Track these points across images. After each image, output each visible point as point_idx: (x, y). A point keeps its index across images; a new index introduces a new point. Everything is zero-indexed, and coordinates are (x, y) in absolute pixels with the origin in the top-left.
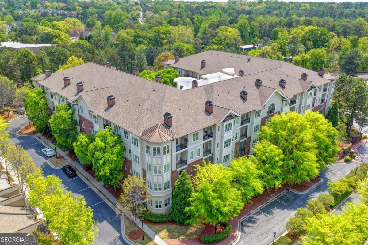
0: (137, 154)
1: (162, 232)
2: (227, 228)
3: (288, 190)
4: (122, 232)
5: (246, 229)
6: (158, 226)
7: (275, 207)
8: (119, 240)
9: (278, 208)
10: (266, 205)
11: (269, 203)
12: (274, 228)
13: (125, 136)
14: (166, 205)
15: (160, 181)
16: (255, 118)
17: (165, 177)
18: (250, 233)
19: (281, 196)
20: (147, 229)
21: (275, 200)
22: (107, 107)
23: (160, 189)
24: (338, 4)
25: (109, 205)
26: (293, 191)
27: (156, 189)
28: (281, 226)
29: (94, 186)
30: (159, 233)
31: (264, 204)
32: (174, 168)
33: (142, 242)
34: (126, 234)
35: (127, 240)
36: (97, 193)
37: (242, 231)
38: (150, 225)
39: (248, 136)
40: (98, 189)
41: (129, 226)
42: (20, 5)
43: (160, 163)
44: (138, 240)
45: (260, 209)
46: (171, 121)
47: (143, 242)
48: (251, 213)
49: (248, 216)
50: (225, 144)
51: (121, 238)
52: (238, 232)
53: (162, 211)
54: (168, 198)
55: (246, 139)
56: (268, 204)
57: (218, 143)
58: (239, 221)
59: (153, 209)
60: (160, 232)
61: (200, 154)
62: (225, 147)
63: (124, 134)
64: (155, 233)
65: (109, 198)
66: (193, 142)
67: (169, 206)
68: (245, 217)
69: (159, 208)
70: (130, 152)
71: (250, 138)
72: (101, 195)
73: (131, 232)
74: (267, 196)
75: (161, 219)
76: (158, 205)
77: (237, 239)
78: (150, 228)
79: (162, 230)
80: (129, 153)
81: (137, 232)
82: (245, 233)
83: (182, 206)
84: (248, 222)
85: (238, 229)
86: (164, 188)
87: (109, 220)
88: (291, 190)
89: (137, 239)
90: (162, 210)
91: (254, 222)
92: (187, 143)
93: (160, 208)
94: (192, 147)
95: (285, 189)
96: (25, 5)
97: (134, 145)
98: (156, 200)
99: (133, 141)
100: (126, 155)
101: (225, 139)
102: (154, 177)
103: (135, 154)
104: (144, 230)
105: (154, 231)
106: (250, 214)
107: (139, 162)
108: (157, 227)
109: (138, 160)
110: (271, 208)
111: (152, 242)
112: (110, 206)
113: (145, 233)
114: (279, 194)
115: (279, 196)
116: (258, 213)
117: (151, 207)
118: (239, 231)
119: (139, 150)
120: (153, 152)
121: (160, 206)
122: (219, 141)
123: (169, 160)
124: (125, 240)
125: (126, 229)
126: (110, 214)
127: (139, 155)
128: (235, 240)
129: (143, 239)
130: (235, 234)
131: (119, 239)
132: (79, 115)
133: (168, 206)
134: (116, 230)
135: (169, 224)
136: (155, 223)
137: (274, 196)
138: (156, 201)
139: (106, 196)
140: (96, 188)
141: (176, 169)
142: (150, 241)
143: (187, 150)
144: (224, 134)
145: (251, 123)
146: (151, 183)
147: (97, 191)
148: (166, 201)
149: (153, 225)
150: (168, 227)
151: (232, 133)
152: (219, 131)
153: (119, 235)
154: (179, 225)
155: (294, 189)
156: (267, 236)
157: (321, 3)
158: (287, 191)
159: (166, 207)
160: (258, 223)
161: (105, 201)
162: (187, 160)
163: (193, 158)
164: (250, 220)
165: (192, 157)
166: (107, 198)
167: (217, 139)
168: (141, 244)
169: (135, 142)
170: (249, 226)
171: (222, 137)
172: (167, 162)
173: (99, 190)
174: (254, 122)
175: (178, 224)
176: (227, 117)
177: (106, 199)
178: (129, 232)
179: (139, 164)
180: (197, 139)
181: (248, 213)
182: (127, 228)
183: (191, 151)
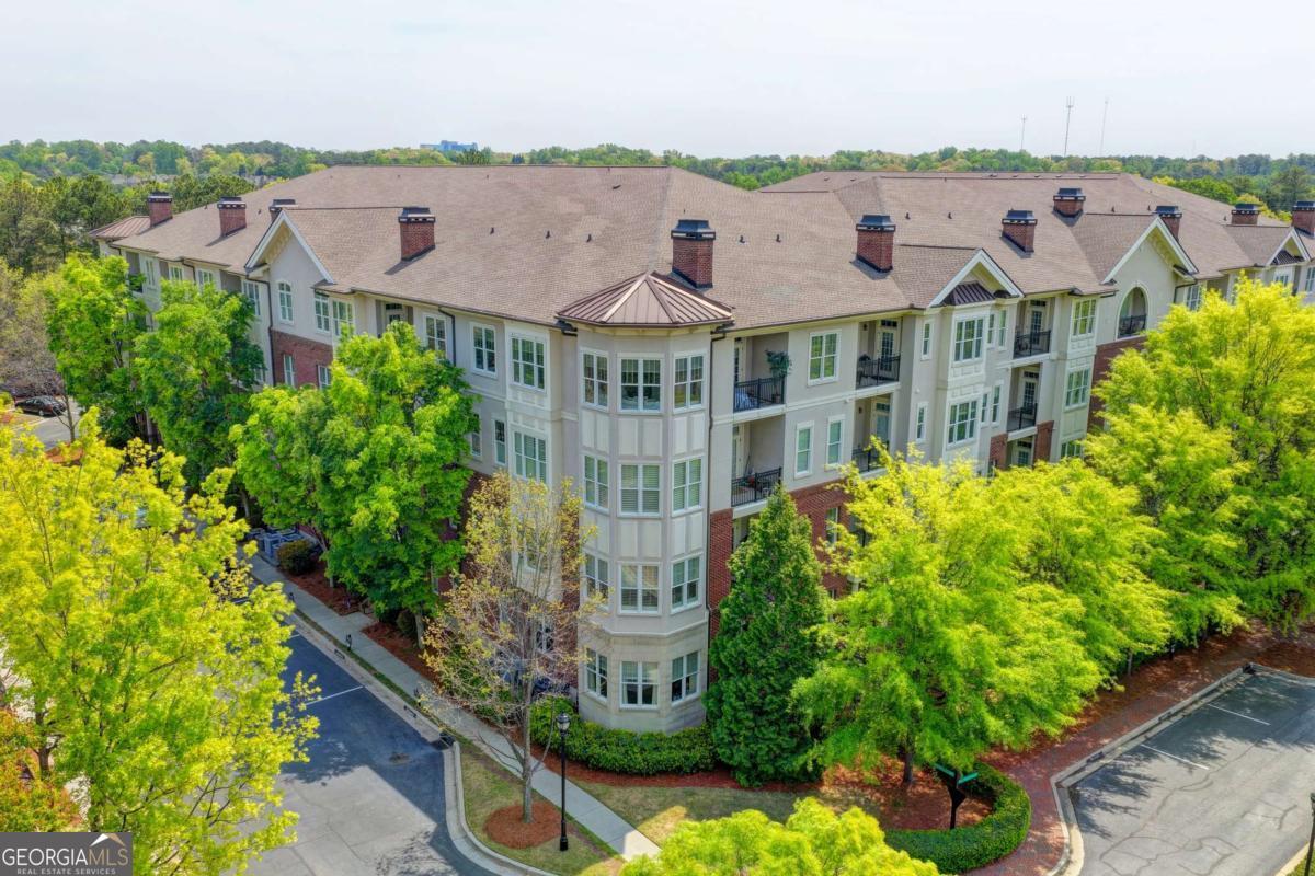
0: (536, 429)
1: (660, 816)
2: (1010, 806)
3: (1248, 670)
4: (451, 816)
5: (1099, 816)
6: (640, 789)
7: (1215, 733)
8: (432, 852)
9: (1230, 735)
10: (1166, 724)
11: (1180, 717)
12: (1249, 817)
13: (479, 355)
14: (676, 690)
15: (653, 550)
16: (1071, 336)
17: (678, 526)
18: (1131, 836)
19: (1228, 692)
20: (585, 805)
21: (1205, 706)
22: (397, 259)
23: (651, 599)
24: (1220, 163)
25: (385, 701)
26: (1276, 677)
27: (629, 597)
28: (1286, 812)
29: (320, 629)
30: (645, 819)
31: (1156, 720)
32: (722, 500)
33: (559, 860)
34: (472, 826)
35: (477, 848)
36: (331, 655)
37: (1086, 825)
38: (599, 787)
39: (1041, 418)
40: (336, 642)
41: (486, 790)
42: (117, 164)
43: (653, 448)
44: (537, 852)
45: (1142, 739)
46: (709, 256)
47: (561, 858)
48: (1104, 750)
49: (1094, 767)
50: (953, 421)
51: (441, 841)
52: (1064, 826)
53: (659, 718)
54: (690, 650)
55: (1032, 430)
56: (1175, 719)
57: (921, 413)
58: (1053, 780)
59: (612, 707)
60: (652, 816)
61: (842, 450)
62: (951, 440)
63: (472, 349)
64: (623, 823)
65: (387, 675)
66: (811, 382)
67: (691, 697)
68: (1082, 769)
69: (640, 705)
70: (501, 436)
71: (1048, 428)
72: (350, 666)
73: (499, 814)
74: (1157, 689)
75: (656, 755)
76: (640, 684)
77: (1068, 862)
78: (597, 797)
79: (664, 807)
80: (495, 442)
81: (529, 810)
82: (1105, 834)
83: (766, 676)
84: (1102, 787)
85: (1061, 817)
86: (670, 596)
87: (386, 763)
88: (1264, 672)
89: (529, 845)
90: (657, 712)
91: (1135, 791)
92: (783, 377)
93: (646, 706)
94: (805, 403)
95: (1236, 666)
96: (135, 161)
97: (521, 383)
98: (630, 659)
99: (516, 365)
100: (480, 457)
101: (953, 398)
102: (624, 525)
103: (524, 429)
104: (568, 810)
105: (618, 813)
106: (1101, 756)
107: (543, 467)
108: (635, 794)
109: (542, 456)
110: (1199, 736)
111: (610, 862)
112: (394, 708)
113: (571, 818)
114: (1217, 684)
115: (1216, 690)
116: (1143, 753)
117: (602, 698)
118: (1069, 826)
119: (547, 405)
120: (620, 384)
121: (648, 698)
122: (924, 404)
123: (699, 442)
124: (461, 846)
125: (467, 801)
126: (392, 737)
127: (546, 432)
128: (1062, 862)
129: (564, 846)
130: (1052, 839)
131: (431, 844)
132: (271, 332)
133: (685, 698)
134: (417, 804)
135: (695, 785)
136: (625, 774)
137: (1194, 690)
138: (629, 667)
139: (376, 666)
140: (329, 636)
141: (727, 505)
142: (603, 858)
143: (780, 419)
144: (951, 372)
145: (1053, 354)
146: (603, 564)
147: (333, 647)
148: (677, 663)
149: (613, 785)
150: (692, 794)
151: (983, 372)
152: (925, 352)
153: (430, 826)
154: (750, 788)
155: (1277, 666)
156: (1226, 852)
157: (1161, 159)
158: (1248, 676)
159: (677, 703)
160: (1156, 794)
161: (369, 687)
162: (779, 472)
163: (806, 468)
164: (1108, 779)
165: (804, 464)
166: (380, 677)
167: (916, 388)
168: (551, 871)
169: (526, 367)
170: (1114, 806)
171: (941, 386)
172: (690, 451)
173: (342, 646)
174: (1069, 351)
175: (743, 780)
176: (961, 288)
177: (372, 678)
178: (483, 813)
179: (543, 477)
180: (830, 370)
181: (1090, 751)
182: (472, 799)
183: (802, 426)
